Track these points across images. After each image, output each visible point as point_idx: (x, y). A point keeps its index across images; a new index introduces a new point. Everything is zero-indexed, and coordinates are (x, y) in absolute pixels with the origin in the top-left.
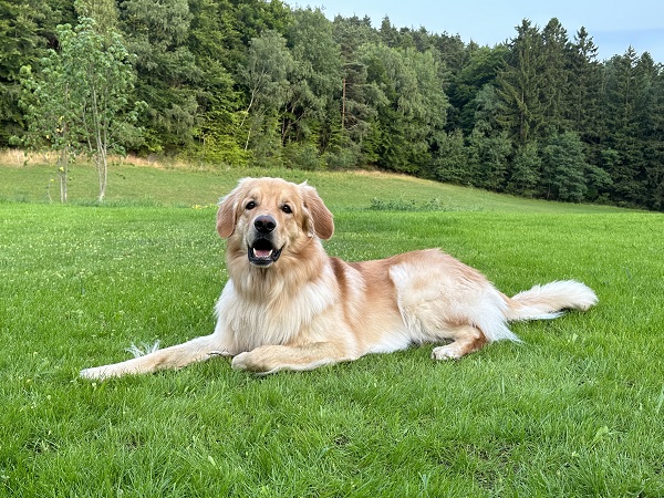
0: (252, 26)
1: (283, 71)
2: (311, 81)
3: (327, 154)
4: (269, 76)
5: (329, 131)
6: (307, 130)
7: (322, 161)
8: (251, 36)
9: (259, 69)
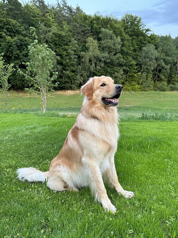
0: (143, 43)
1: (153, 57)
2: (164, 60)
3: (170, 85)
4: (148, 60)
5: (171, 77)
6: (163, 77)
7: (169, 88)
8: (143, 47)
9: (145, 58)
